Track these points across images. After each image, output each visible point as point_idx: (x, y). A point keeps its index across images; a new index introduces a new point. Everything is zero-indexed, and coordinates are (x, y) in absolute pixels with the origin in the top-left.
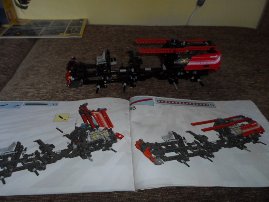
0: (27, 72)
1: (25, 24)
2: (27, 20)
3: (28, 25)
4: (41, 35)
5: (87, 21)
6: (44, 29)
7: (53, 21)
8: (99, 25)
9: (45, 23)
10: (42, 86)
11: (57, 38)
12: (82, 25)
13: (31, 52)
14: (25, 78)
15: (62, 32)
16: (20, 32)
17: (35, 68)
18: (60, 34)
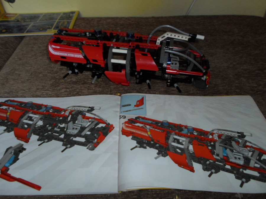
0: (8, 77)
1: (13, 19)
2: (16, 14)
3: (16, 21)
4: (27, 32)
5: (79, 14)
6: (32, 24)
7: (43, 15)
8: (90, 18)
9: (33, 17)
10: (21, 95)
11: (44, 35)
12: (72, 19)
13: (15, 52)
14: (4, 84)
15: (49, 28)
16: (6, 29)
17: (16, 72)
18: (48, 30)
